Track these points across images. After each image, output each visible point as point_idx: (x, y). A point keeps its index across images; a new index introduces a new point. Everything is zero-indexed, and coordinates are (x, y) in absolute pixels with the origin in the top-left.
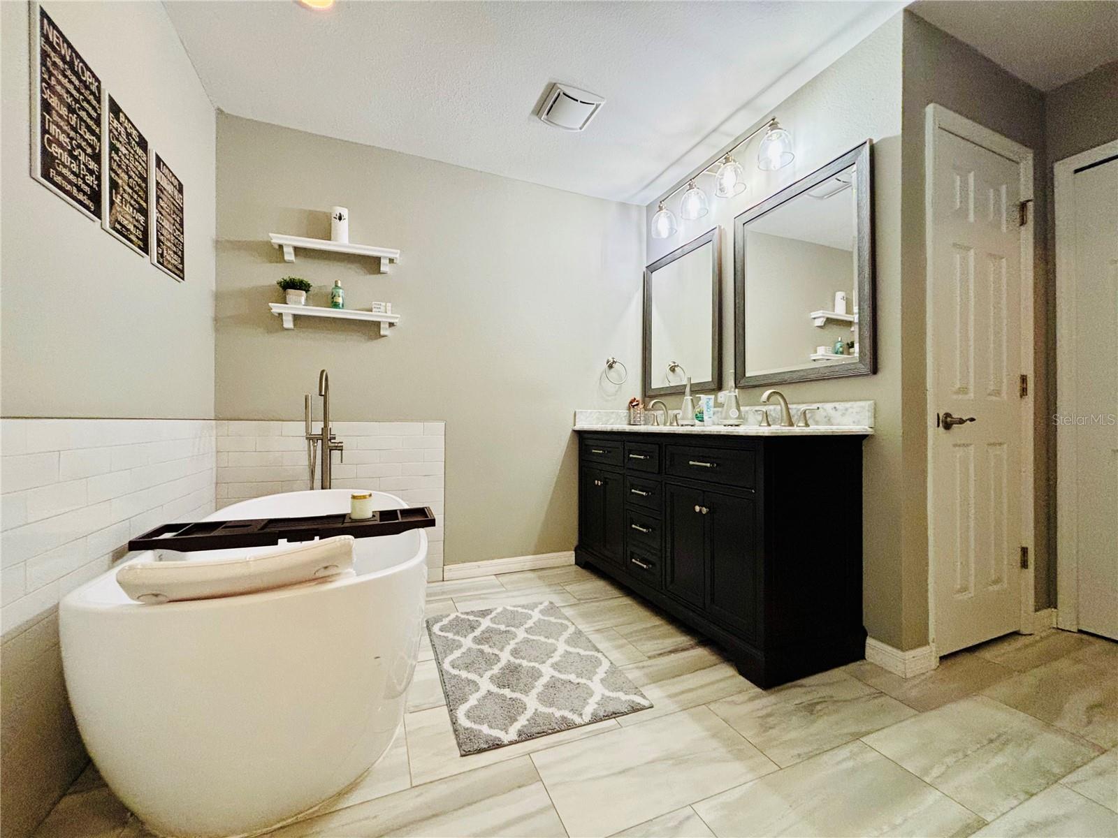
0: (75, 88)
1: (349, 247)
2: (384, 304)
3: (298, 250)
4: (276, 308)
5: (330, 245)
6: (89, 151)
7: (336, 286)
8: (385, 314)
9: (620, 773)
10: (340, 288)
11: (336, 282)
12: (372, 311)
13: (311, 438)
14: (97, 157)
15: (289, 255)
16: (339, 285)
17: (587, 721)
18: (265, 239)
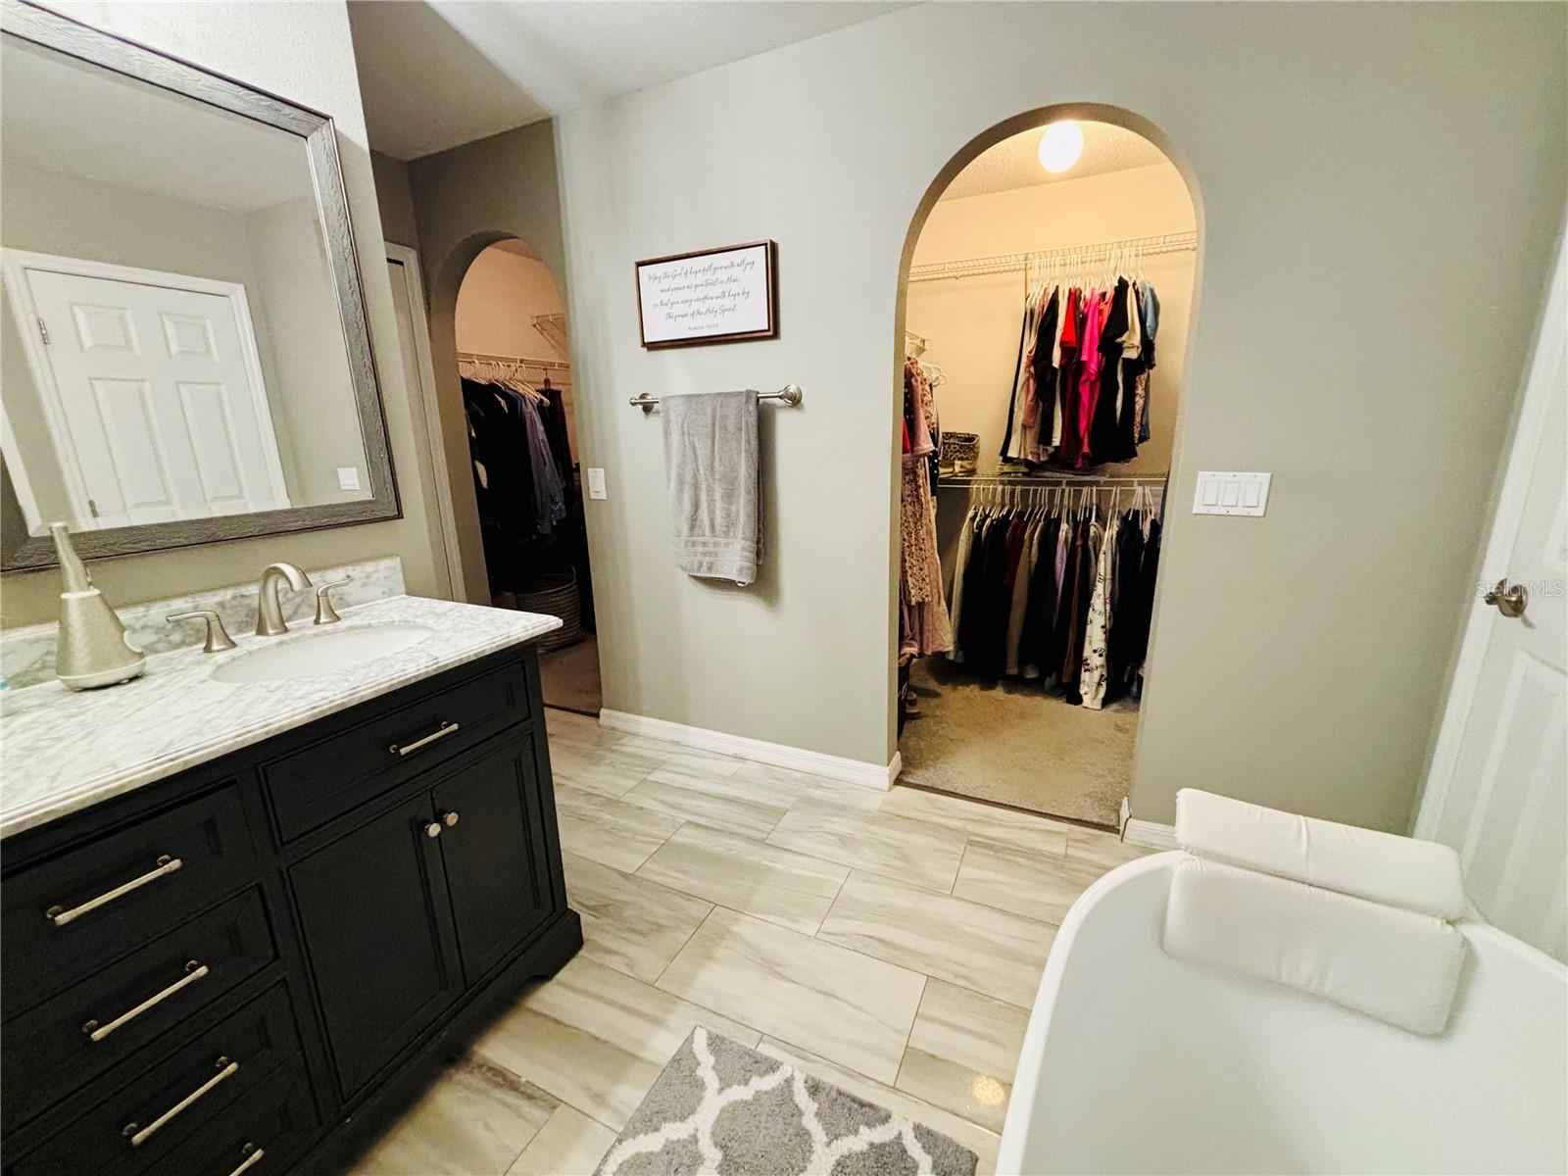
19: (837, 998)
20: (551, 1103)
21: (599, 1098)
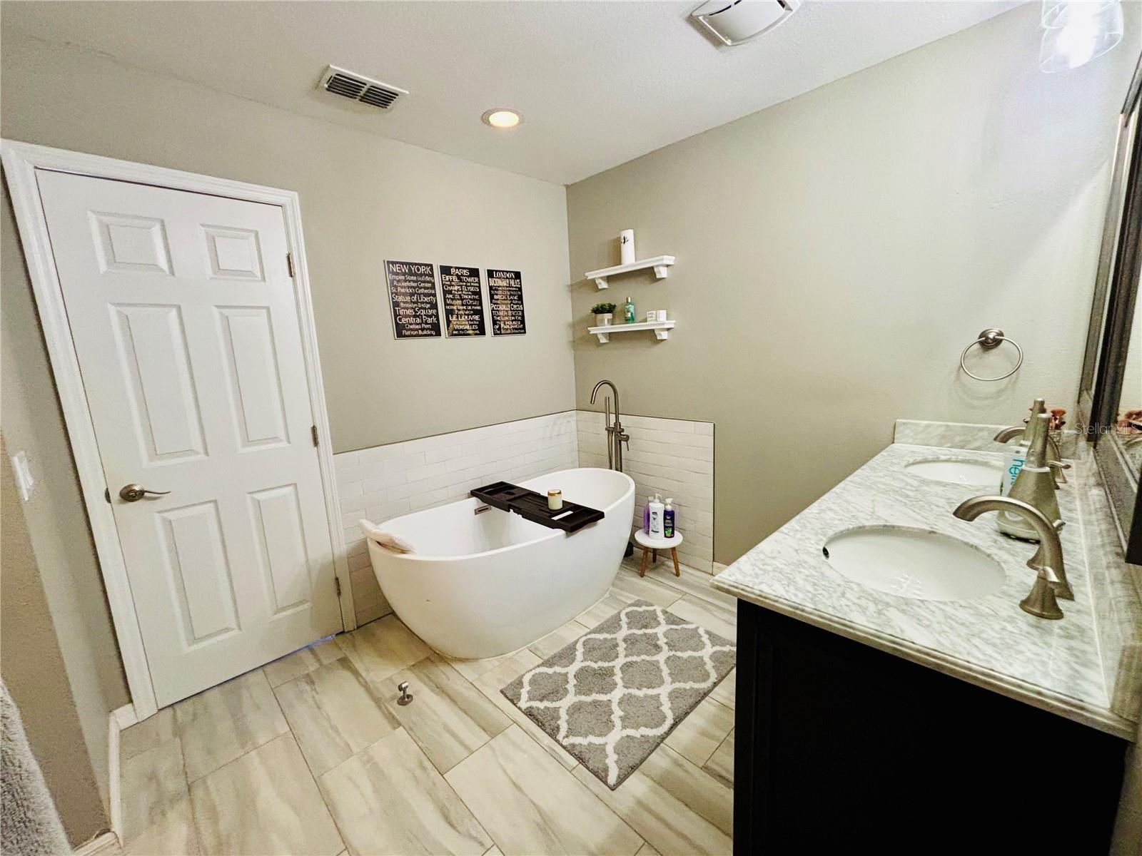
0: (414, 281)
1: (635, 265)
2: (654, 312)
3: (609, 279)
4: (593, 330)
5: (621, 268)
6: (428, 306)
7: (627, 302)
8: (655, 322)
9: (515, 784)
10: (630, 304)
11: (627, 299)
12: (646, 321)
13: (609, 430)
14: (434, 306)
15: (603, 285)
16: (629, 301)
17: (564, 744)
18: (583, 278)
19: (512, 780)
20: (705, 768)
21: (676, 763)
